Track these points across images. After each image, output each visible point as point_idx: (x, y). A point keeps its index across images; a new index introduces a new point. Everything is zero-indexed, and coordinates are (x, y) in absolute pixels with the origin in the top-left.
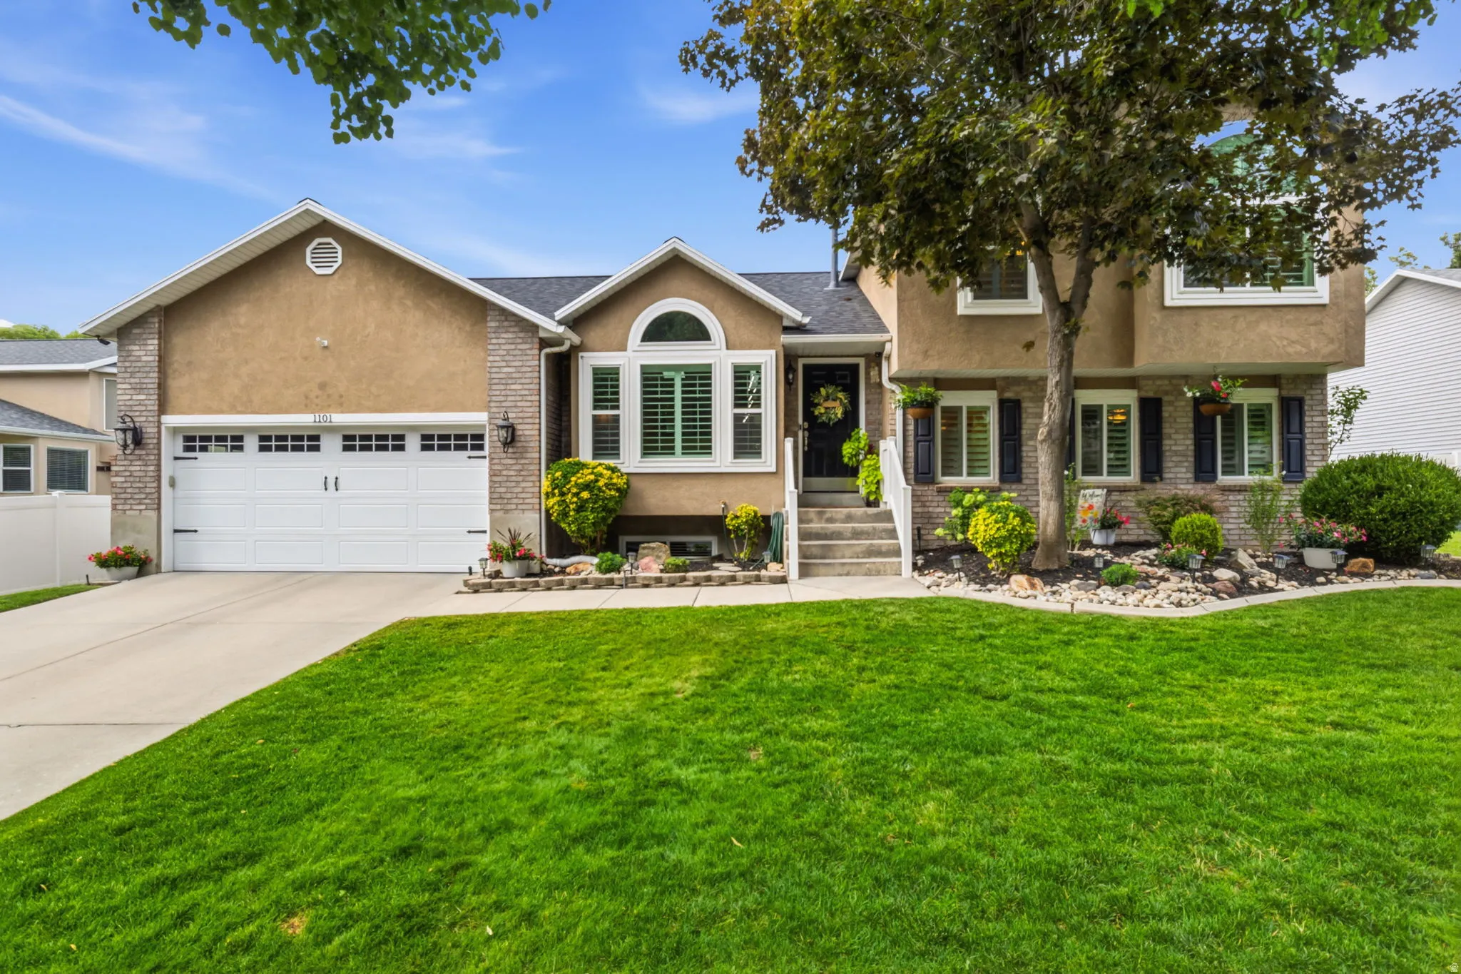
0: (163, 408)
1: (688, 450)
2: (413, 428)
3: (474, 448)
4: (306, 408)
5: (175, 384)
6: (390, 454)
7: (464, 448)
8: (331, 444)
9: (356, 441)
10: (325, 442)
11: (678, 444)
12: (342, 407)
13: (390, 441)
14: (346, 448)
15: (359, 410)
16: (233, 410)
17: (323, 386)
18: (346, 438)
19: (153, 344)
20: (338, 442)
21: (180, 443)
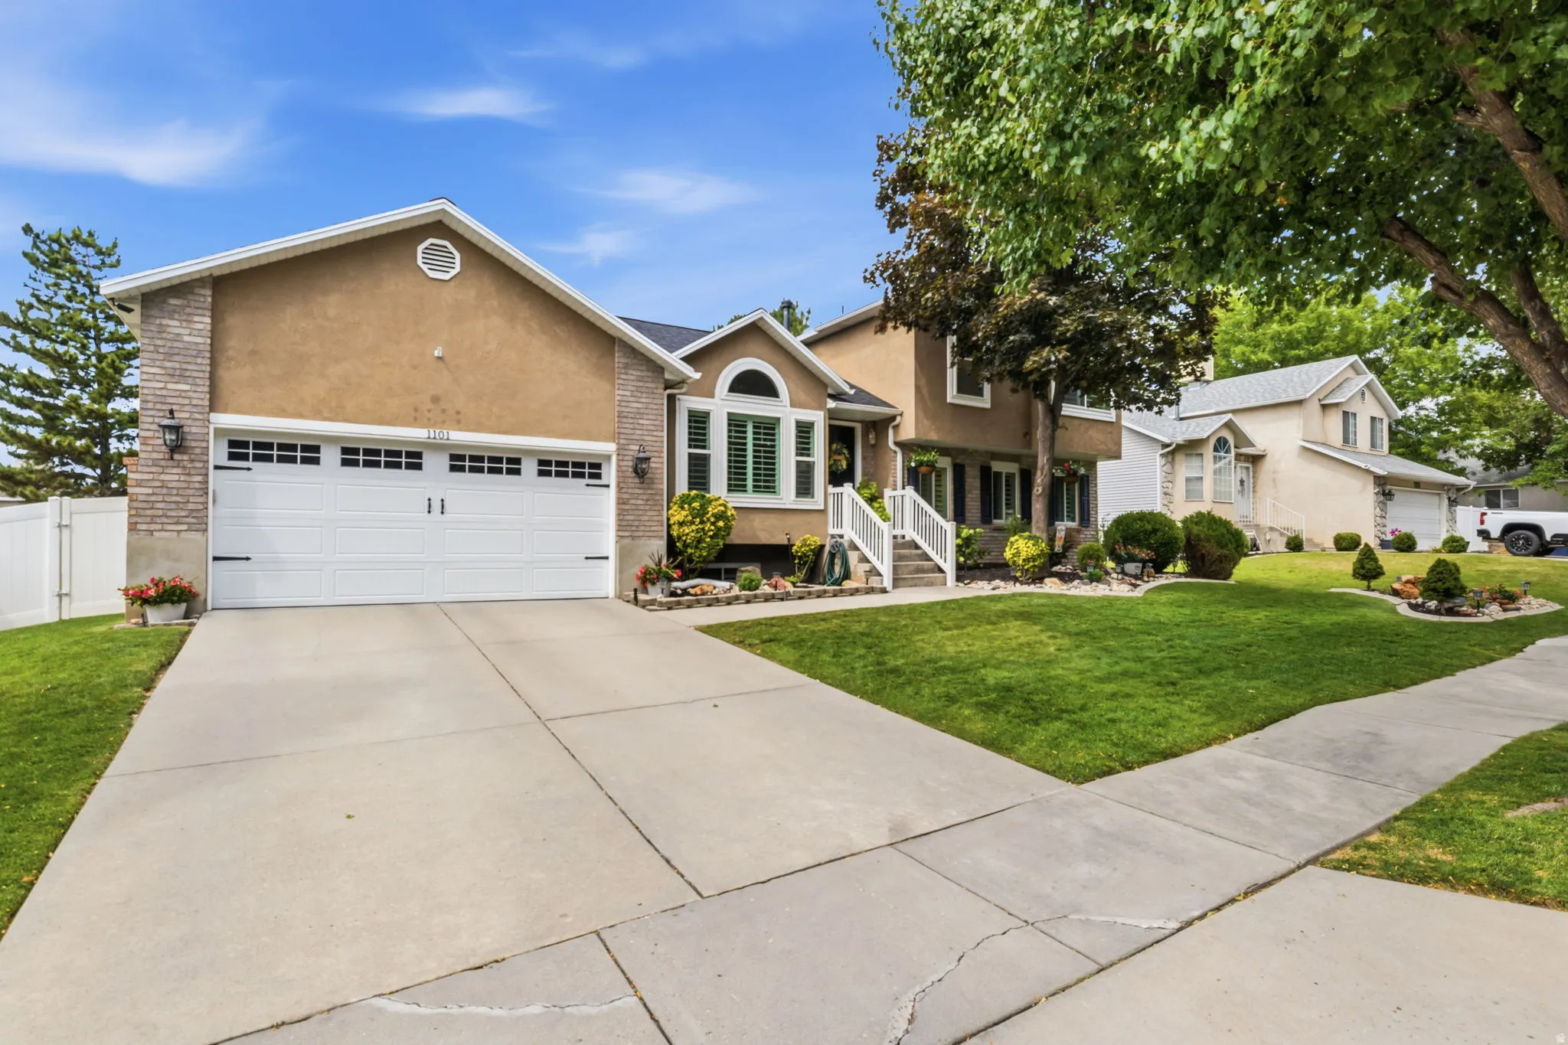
0: (214, 404)
1: (757, 488)
2: (530, 452)
3: (592, 476)
4: (415, 421)
5: (228, 375)
6: (504, 478)
7: (581, 475)
8: (435, 464)
9: (462, 462)
10: (427, 460)
11: (750, 483)
12: (459, 424)
13: (506, 464)
14: (453, 468)
15: (479, 428)
16: (318, 415)
17: (436, 400)
18: (453, 457)
19: (204, 322)
20: (446, 462)
21: (224, 449)
